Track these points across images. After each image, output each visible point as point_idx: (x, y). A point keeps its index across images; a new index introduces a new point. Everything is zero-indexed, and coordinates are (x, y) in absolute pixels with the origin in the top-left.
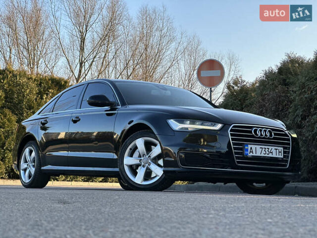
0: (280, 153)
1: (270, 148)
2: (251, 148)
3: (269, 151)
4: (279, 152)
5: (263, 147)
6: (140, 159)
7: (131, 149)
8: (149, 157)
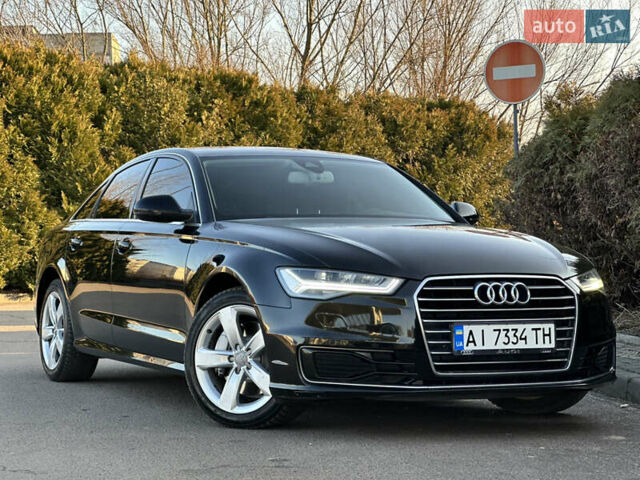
0: (547, 338)
1: (520, 327)
2: (471, 333)
3: (518, 334)
4: (544, 335)
5: (502, 327)
6: (229, 353)
7: (209, 331)
8: (248, 349)
